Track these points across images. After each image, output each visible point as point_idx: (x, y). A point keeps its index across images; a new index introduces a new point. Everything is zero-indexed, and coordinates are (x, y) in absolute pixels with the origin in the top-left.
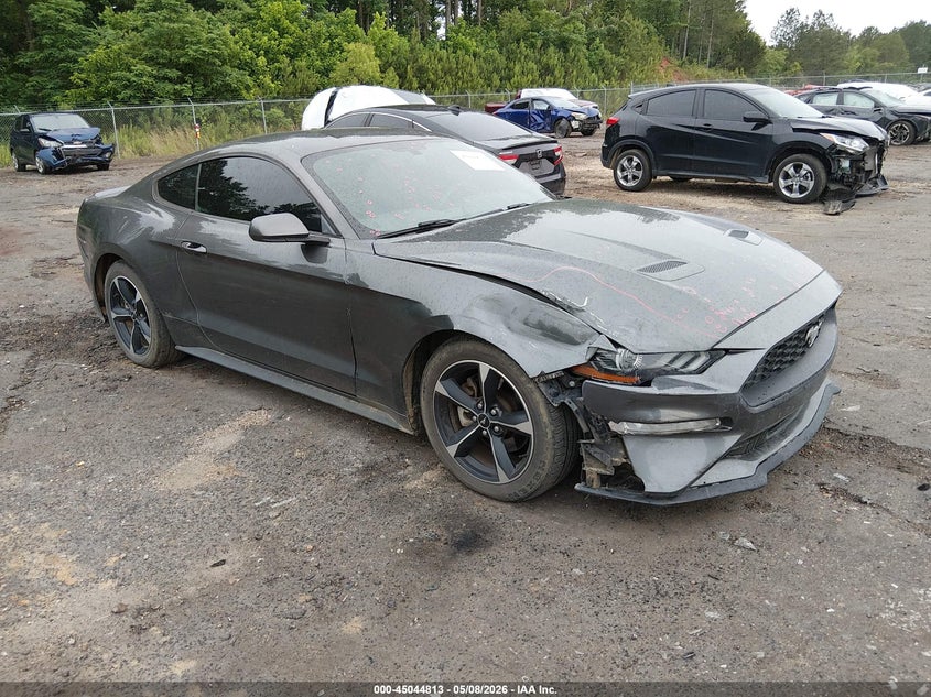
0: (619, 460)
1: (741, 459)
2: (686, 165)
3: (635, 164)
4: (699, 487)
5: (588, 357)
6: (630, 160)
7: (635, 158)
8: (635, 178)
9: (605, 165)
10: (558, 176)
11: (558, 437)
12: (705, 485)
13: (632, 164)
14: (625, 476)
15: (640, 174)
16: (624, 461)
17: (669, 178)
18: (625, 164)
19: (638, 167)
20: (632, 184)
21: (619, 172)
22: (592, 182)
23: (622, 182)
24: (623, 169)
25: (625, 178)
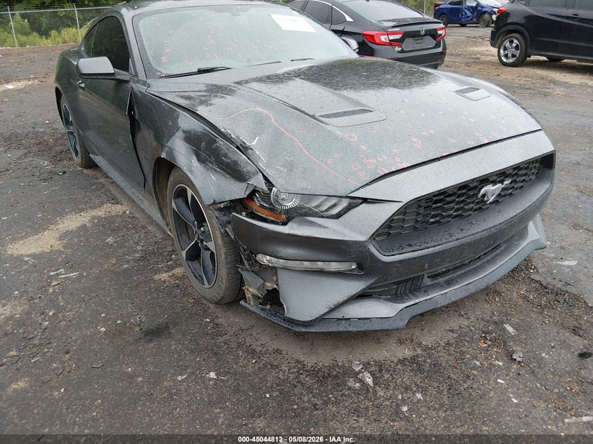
0: (269, 285)
1: (387, 300)
2: (555, 47)
3: (514, 45)
4: (338, 319)
5: (248, 193)
6: (511, 42)
7: (515, 41)
8: (513, 56)
9: (493, 45)
10: (440, 50)
11: (230, 258)
12: (344, 319)
13: (513, 45)
14: (273, 298)
15: (518, 53)
16: (275, 286)
17: (545, 59)
18: (507, 44)
19: (517, 48)
20: (511, 60)
21: (502, 51)
22: (483, 58)
23: (504, 59)
24: (505, 49)
25: (506, 56)
